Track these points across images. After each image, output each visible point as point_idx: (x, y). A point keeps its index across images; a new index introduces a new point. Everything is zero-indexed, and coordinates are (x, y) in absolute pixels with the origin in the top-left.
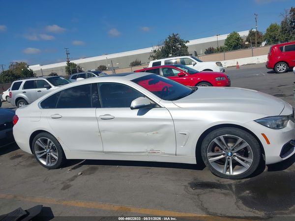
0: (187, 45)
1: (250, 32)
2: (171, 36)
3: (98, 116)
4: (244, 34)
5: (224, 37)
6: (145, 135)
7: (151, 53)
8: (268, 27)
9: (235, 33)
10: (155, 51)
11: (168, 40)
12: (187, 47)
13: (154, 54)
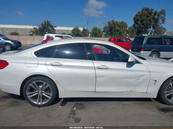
0: (55, 28)
1: (84, 29)
2: (46, 21)
3: (96, 66)
4: (81, 29)
5: (71, 29)
6: (130, 80)
7: (32, 29)
8: (93, 28)
9: (77, 28)
10: (34, 28)
11: (44, 23)
12: (55, 30)
13: (33, 30)
